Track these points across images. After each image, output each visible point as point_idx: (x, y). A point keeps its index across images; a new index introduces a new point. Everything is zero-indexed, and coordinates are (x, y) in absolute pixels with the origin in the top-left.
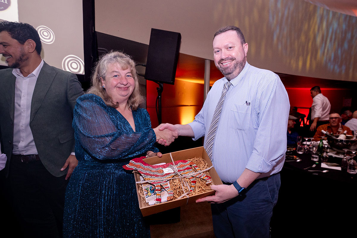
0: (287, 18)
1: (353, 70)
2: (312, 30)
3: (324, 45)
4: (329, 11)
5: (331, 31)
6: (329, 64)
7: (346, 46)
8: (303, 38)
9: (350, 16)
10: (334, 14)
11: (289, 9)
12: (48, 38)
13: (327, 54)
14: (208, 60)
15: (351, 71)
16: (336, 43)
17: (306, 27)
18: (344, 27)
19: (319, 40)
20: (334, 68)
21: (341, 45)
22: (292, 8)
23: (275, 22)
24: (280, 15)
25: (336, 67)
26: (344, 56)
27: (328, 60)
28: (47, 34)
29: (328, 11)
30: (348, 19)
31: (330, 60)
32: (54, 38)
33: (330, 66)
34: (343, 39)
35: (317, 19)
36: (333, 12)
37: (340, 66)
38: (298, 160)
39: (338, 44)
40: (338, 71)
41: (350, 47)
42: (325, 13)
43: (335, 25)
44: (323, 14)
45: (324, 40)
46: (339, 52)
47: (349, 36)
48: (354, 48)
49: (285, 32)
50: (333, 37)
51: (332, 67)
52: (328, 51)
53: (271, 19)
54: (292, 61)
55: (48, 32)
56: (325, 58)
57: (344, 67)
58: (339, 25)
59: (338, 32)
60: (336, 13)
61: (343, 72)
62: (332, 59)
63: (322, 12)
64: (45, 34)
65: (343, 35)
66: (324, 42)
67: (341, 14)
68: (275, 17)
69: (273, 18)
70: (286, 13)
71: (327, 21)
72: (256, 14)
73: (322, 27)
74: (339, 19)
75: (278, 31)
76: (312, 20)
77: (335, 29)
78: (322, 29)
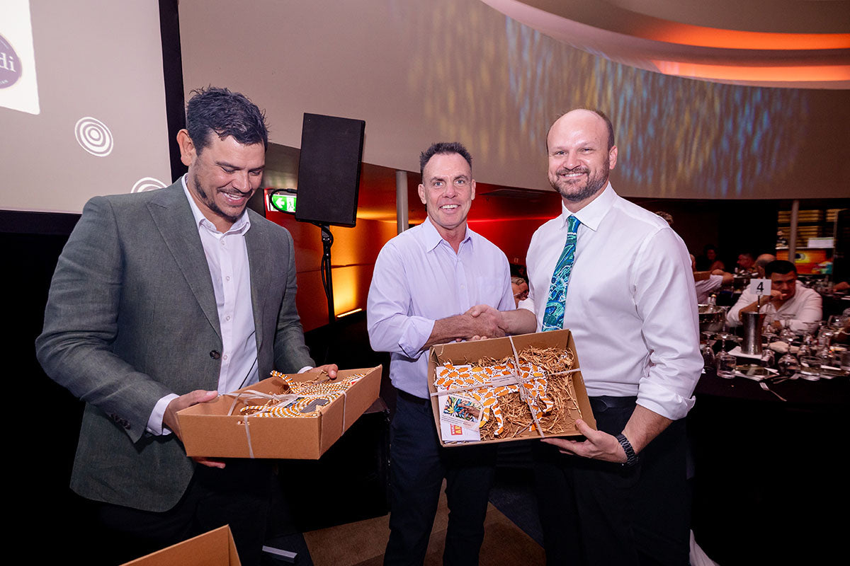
0: (543, 81)
1: (667, 177)
2: (588, 102)
4: (617, 64)
5: (621, 103)
6: (624, 168)
7: (651, 131)
9: (654, 73)
10: (626, 70)
11: (544, 65)
12: (99, 143)
14: (402, 172)
15: (663, 177)
16: (634, 126)
17: (577, 97)
18: (645, 94)
20: (632, 175)
21: (642, 129)
22: (549, 63)
23: (520, 90)
24: (529, 75)
25: (636, 173)
26: (649, 149)
27: (621, 161)
28: (97, 133)
29: (614, 66)
30: (650, 78)
31: (624, 159)
32: (112, 144)
33: (626, 172)
34: (645, 118)
35: (596, 81)
36: (623, 66)
37: (643, 171)
39: (637, 129)
40: (640, 179)
41: (658, 132)
42: (609, 69)
43: (629, 92)
44: (605, 72)
46: (640, 142)
47: (655, 112)
48: (665, 135)
49: (541, 108)
50: (628, 113)
51: (629, 173)
53: (513, 83)
55: (99, 131)
57: (650, 172)
58: (635, 90)
59: (635, 103)
60: (629, 67)
61: (650, 180)
62: (628, 157)
63: (603, 68)
64: (95, 134)
65: (645, 110)
67: (638, 69)
68: (520, 80)
69: (517, 81)
70: (540, 71)
71: (614, 85)
72: (485, 75)
73: (606, 96)
74: (635, 80)
75: (527, 107)
76: (586, 84)
77: (628, 99)
78: (606, 99)
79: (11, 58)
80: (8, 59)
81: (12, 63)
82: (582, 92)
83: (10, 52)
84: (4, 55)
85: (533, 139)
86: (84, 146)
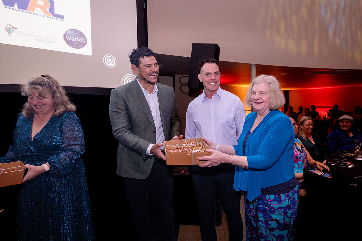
0: (345, 9)
14: (253, 65)
53: (323, 13)
54: (356, 54)
68: (329, 10)
69: (326, 12)
72: (304, 12)
75: (333, 24)
79: (84, 38)
80: (83, 39)
81: (84, 40)
83: (84, 37)
84: (82, 38)
85: (338, 41)
86: (106, 65)
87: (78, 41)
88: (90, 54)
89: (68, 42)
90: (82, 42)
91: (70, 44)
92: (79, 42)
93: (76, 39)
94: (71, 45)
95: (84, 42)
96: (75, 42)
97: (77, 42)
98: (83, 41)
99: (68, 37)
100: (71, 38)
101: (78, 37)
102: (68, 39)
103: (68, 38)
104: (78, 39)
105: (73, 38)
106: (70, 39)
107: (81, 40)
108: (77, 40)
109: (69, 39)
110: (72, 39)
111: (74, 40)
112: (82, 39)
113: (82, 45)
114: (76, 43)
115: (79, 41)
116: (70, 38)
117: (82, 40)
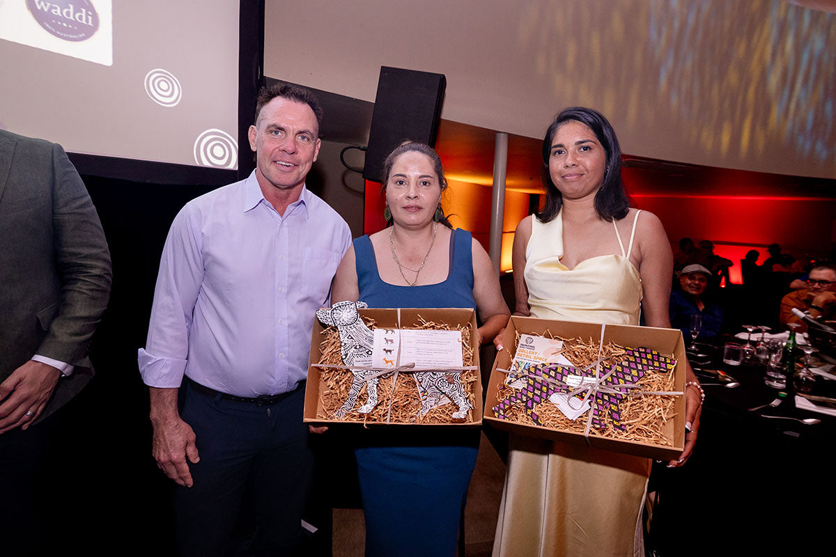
0: (695, 31)
2: (756, 57)
3: (786, 93)
4: (803, 8)
5: (805, 57)
6: (800, 140)
8: (733, 77)
10: (816, 16)
11: (699, 11)
12: (168, 94)
13: (795, 115)
14: (502, 134)
16: (821, 87)
17: (741, 50)
19: (774, 80)
20: (813, 150)
21: (832, 92)
22: (706, 8)
23: (663, 42)
24: (677, 24)
25: (819, 146)
27: (797, 130)
29: (799, 12)
31: (802, 129)
33: (804, 144)
35: (770, 29)
36: (812, 12)
37: (830, 145)
38: (730, 382)
39: (826, 90)
40: (824, 155)
42: (791, 15)
43: (818, 43)
44: (785, 19)
45: (787, 81)
46: (829, 109)
49: (689, 64)
50: (813, 72)
51: (808, 146)
52: (798, 106)
53: (654, 34)
54: (705, 134)
56: (789, 124)
58: (827, 41)
59: (826, 58)
60: (820, 13)
62: (809, 126)
63: (782, 14)
66: (788, 84)
68: (665, 30)
69: (659, 32)
70: (691, 20)
71: (797, 36)
72: (617, 25)
73: (783, 49)
74: (828, 28)
75: (670, 63)
76: (756, 36)
77: (816, 53)
78: (783, 54)
82: (748, 46)
83: (89, 7)
84: (83, 10)
85: (674, 101)
86: (153, 96)
87: (72, 18)
88: (108, 61)
89: (42, 18)
90: (84, 21)
91: (47, 25)
92: (74, 23)
93: (65, 11)
94: (50, 28)
95: (90, 24)
96: (62, 19)
97: (69, 21)
98: (87, 21)
99: (42, 4)
100: (49, 4)
101: (71, 6)
102: (39, 8)
103: (39, 3)
104: (72, 11)
105: (56, 8)
106: (46, 10)
107: (81, 17)
108: (68, 13)
109: (42, 8)
110: (53, 11)
111: (59, 13)
112: (84, 15)
113: (84, 31)
114: (65, 25)
115: (74, 17)
116: (46, 5)
117: (83, 17)
